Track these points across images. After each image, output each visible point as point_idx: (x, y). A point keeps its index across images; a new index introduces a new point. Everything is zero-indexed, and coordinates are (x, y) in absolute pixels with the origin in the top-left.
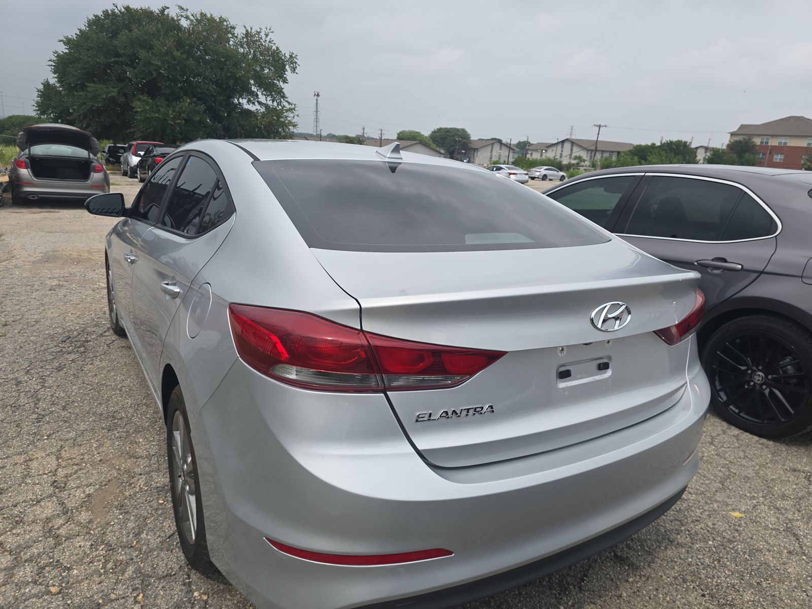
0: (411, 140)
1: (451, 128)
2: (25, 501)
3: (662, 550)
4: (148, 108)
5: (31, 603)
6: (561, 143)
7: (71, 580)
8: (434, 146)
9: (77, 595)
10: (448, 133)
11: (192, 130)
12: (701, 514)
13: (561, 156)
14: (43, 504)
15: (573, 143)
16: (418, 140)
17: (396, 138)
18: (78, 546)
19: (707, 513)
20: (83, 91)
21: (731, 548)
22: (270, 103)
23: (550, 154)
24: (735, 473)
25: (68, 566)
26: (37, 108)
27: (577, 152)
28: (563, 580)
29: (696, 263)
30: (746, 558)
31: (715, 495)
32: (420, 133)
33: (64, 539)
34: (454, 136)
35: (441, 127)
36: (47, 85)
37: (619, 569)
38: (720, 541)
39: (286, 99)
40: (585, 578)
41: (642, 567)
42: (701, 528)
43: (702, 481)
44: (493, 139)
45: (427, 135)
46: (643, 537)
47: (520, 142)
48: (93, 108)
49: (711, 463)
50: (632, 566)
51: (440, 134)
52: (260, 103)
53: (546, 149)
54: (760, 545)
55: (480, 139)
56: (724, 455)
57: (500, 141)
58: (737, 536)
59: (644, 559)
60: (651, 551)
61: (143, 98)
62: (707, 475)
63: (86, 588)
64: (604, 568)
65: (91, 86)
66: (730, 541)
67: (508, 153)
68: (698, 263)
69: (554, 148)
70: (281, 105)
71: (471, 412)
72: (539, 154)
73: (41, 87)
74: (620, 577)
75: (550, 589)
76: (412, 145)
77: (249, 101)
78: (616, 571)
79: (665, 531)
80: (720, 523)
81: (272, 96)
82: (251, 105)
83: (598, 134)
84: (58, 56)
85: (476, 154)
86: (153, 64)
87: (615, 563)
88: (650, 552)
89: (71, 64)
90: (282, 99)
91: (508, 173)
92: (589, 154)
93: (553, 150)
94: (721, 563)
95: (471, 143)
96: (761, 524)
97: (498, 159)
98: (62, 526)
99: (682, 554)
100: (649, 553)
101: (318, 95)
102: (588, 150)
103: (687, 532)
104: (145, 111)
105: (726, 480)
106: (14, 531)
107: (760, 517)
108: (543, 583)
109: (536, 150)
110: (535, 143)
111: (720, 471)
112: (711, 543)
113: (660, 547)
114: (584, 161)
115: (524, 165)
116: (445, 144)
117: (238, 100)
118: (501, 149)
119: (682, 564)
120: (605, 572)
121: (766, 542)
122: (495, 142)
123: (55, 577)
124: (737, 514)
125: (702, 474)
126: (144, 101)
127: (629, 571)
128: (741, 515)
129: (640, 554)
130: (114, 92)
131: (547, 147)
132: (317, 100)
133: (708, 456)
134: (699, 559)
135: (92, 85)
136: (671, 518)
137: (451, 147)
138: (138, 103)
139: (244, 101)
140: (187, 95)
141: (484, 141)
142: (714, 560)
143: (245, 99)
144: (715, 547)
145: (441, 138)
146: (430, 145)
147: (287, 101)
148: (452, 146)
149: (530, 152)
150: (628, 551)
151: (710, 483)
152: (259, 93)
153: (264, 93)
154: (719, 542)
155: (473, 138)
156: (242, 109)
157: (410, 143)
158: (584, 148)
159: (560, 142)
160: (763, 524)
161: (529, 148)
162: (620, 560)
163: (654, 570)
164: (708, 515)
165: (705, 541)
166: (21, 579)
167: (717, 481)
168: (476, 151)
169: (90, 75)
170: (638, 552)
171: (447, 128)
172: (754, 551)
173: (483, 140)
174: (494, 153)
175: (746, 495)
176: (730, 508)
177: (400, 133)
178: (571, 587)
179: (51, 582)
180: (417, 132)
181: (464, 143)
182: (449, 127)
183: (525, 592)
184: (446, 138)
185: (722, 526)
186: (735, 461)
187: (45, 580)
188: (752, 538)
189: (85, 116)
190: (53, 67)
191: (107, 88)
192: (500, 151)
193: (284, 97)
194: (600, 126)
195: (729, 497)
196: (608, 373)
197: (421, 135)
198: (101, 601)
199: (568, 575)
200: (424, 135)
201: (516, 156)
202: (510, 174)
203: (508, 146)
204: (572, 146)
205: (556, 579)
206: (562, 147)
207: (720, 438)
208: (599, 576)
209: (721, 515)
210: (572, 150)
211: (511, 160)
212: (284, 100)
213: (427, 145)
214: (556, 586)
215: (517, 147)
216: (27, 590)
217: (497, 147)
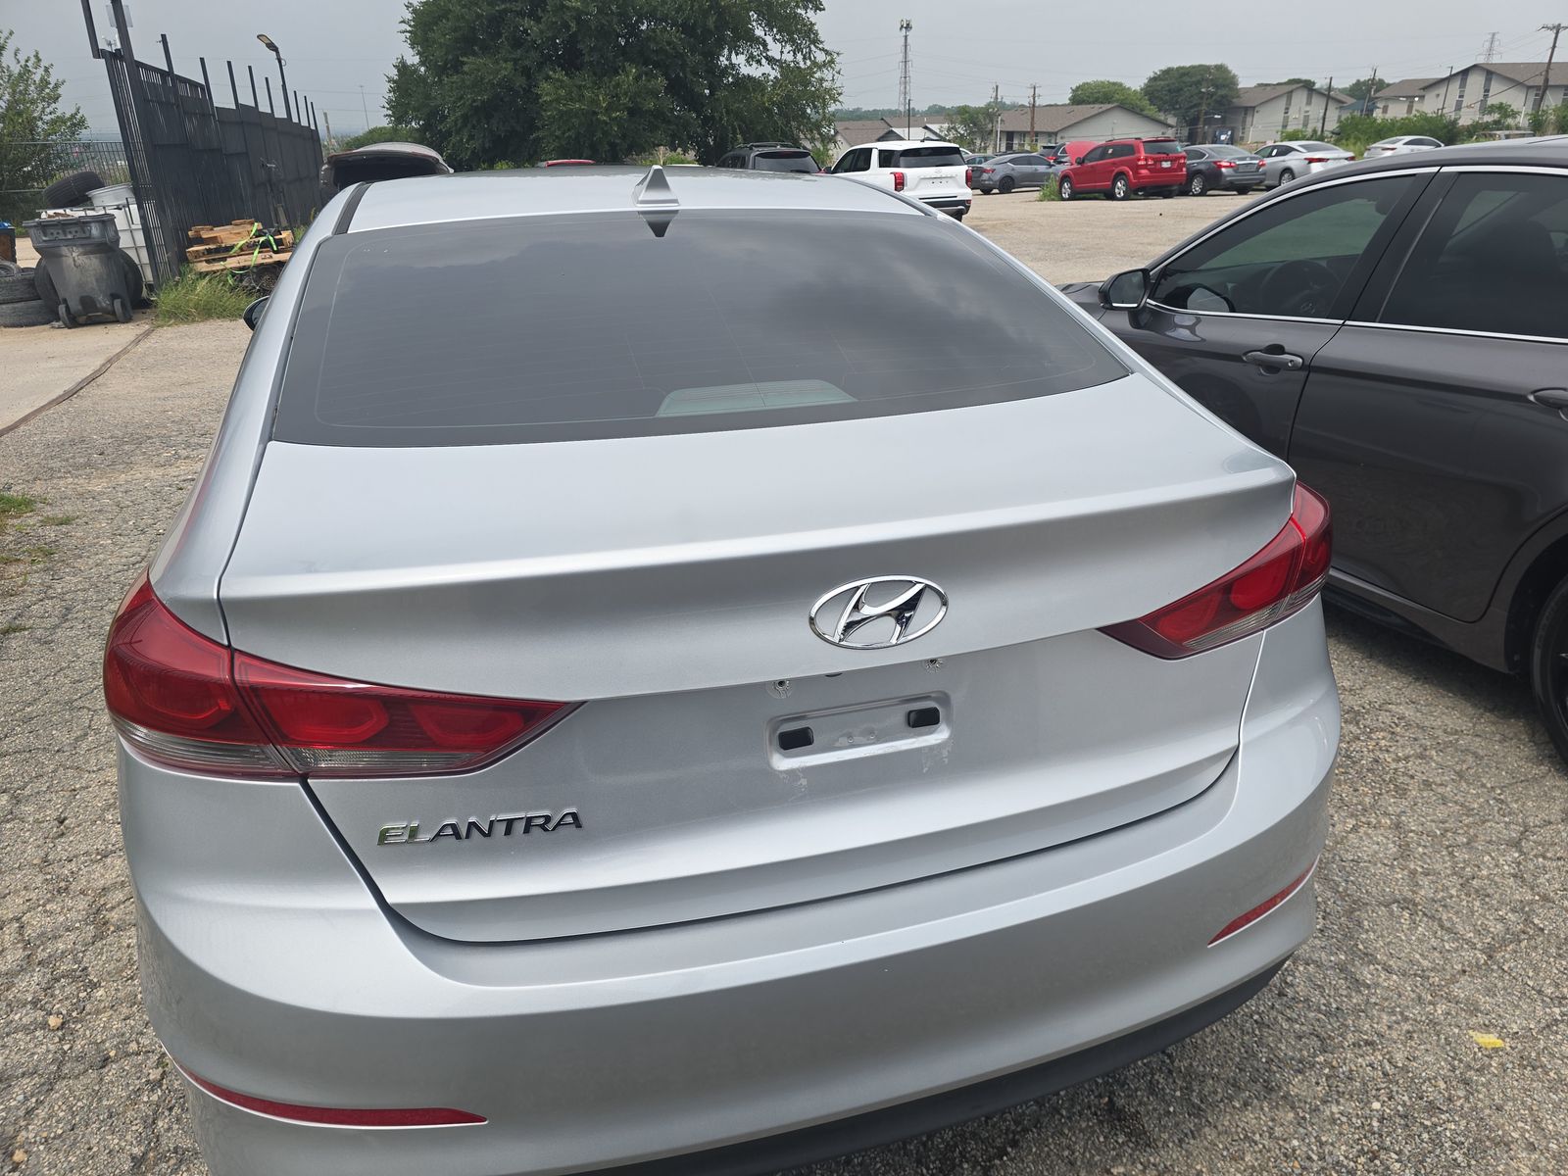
0: (1102, 103)
1: (1193, 67)
2: (86, 853)
3: (1234, 1107)
4: (563, 92)
5: (12, 1041)
6: (1459, 78)
7: (88, 1007)
8: (1152, 110)
9: (84, 1035)
10: (1186, 79)
11: (644, 129)
12: (1389, 1027)
13: (1459, 107)
14: (109, 860)
15: (1489, 73)
16: (1117, 101)
17: (1068, 102)
18: (126, 945)
19: (1406, 1027)
20: (457, 72)
21: (1426, 1127)
22: (789, 57)
23: (1430, 106)
24: (1542, 930)
25: (95, 980)
26: (390, 112)
27: (1500, 94)
28: (956, 1146)
29: (1531, 398)
30: (1455, 1160)
31: (1453, 980)
32: (1121, 85)
33: (112, 929)
34: (1198, 83)
35: (1170, 66)
36: (403, 68)
37: (1102, 1139)
38: (1404, 1105)
39: (821, 46)
40: (1009, 1149)
41: (1160, 1145)
42: (1370, 1065)
43: (1434, 942)
44: (1291, 82)
45: (1138, 89)
46: (1201, 1069)
47: (1358, 81)
48: (474, 104)
49: (1488, 896)
50: (1138, 1136)
51: (1166, 82)
52: (771, 60)
53: (1422, 93)
54: (1515, 1130)
55: (1260, 85)
56: (1536, 878)
57: (1308, 86)
58: (1459, 1098)
59: (1177, 1124)
60: (1203, 1106)
61: (553, 76)
62: (1459, 928)
63: (102, 1025)
64: (1066, 1132)
65: (470, 62)
66: (1432, 1108)
67: (1322, 111)
68: (1535, 397)
69: (1442, 90)
70: (810, 59)
71: (520, 827)
72: (1405, 107)
73: (394, 73)
74: (1097, 1158)
75: (919, 1162)
76: (1103, 112)
77: (750, 58)
78: (1093, 1142)
79: (1269, 1061)
80: (1430, 1059)
81: (792, 41)
82: (754, 65)
83: (1554, 47)
84: (415, 11)
85: (1249, 119)
86: (568, 8)
87: (1101, 1122)
88: (1200, 1109)
89: (436, 24)
90: (812, 46)
91: (1306, 159)
92: (1532, 97)
93: (1438, 95)
94: (1377, 1162)
95: (1238, 97)
96: (1547, 1074)
97: (1300, 127)
98: (119, 905)
99: (1282, 1125)
100: (1197, 1112)
101: (908, 27)
102: (1529, 88)
103: (1327, 1071)
104: (558, 100)
105: (1504, 943)
106: (48, 907)
107: (1552, 1055)
108: (908, 1147)
109: (1396, 98)
110: (1397, 81)
111: (1502, 919)
112: (1376, 1105)
113: (1231, 1099)
114: (1514, 114)
115: (1360, 136)
116: (1177, 102)
117: (729, 59)
118: (1309, 103)
119: (1269, 1151)
120: (1065, 1142)
121: (1537, 1123)
122: (1298, 88)
123: (67, 999)
124: (1490, 1040)
125: (1448, 924)
126: (558, 80)
127: (1125, 1148)
128: (1499, 1043)
129: (1171, 1109)
130: (506, 69)
131: (1424, 89)
132: (906, 37)
133: (1488, 877)
134: (1322, 1144)
135: (471, 59)
136: (1304, 1028)
137: (1191, 107)
138: (545, 86)
139: (739, 60)
140: (632, 61)
141: (1269, 88)
142: (1362, 1152)
143: (743, 53)
144: (1381, 1120)
145: (1169, 91)
146: (1142, 110)
147: (823, 50)
148: (1195, 106)
149: (1380, 105)
150: (1145, 1099)
151: (1456, 950)
152: (769, 39)
153: (778, 37)
154: (1400, 1108)
155: (1244, 83)
156: (736, 76)
157: (1097, 108)
158: (1516, 84)
159: (1458, 74)
160: (1552, 1074)
161: (1377, 95)
162: (1116, 1117)
163: (1189, 1154)
164: (1408, 1032)
165: (1364, 1097)
166: (19, 995)
167: (1479, 946)
168: (1250, 112)
169: (468, 42)
170: (1169, 1106)
171: (1183, 68)
172: (1488, 1143)
173: (1267, 85)
174: (1293, 114)
175: (1540, 992)
176: (1481, 1019)
177: (1078, 88)
178: (966, 1166)
179: (57, 1006)
180: (1114, 84)
181: (1223, 97)
182: (1188, 65)
183: (860, 1159)
184: (1181, 89)
185: (1431, 1063)
186: (1556, 898)
187: (50, 1003)
188: (1499, 1109)
189: (465, 118)
190: (408, 35)
191: (497, 62)
192: (1308, 109)
193: (816, 41)
194: (1558, 29)
195: (1490, 992)
196: (939, 736)
197: (1124, 88)
198: (112, 1054)
199: (974, 1135)
200: (1129, 89)
201: (1345, 115)
202: (1311, 161)
203: (1328, 95)
204: (1488, 81)
205: (943, 1142)
206: (1463, 85)
207: (1547, 833)
208: (1046, 1149)
209: (1443, 1037)
210: (1487, 91)
211: (1332, 125)
212: (817, 47)
213: (1138, 111)
214: (932, 1158)
215: (1351, 96)
216: (17, 1017)
217: (1300, 98)
